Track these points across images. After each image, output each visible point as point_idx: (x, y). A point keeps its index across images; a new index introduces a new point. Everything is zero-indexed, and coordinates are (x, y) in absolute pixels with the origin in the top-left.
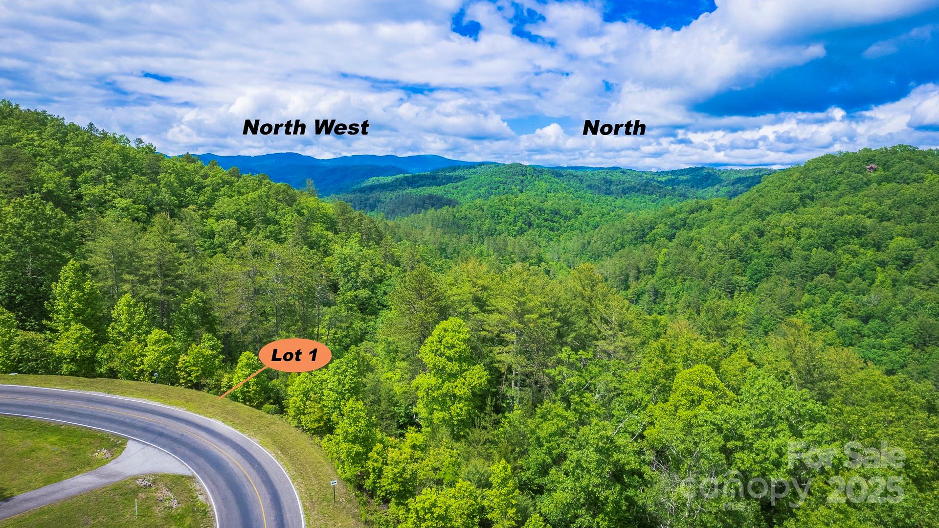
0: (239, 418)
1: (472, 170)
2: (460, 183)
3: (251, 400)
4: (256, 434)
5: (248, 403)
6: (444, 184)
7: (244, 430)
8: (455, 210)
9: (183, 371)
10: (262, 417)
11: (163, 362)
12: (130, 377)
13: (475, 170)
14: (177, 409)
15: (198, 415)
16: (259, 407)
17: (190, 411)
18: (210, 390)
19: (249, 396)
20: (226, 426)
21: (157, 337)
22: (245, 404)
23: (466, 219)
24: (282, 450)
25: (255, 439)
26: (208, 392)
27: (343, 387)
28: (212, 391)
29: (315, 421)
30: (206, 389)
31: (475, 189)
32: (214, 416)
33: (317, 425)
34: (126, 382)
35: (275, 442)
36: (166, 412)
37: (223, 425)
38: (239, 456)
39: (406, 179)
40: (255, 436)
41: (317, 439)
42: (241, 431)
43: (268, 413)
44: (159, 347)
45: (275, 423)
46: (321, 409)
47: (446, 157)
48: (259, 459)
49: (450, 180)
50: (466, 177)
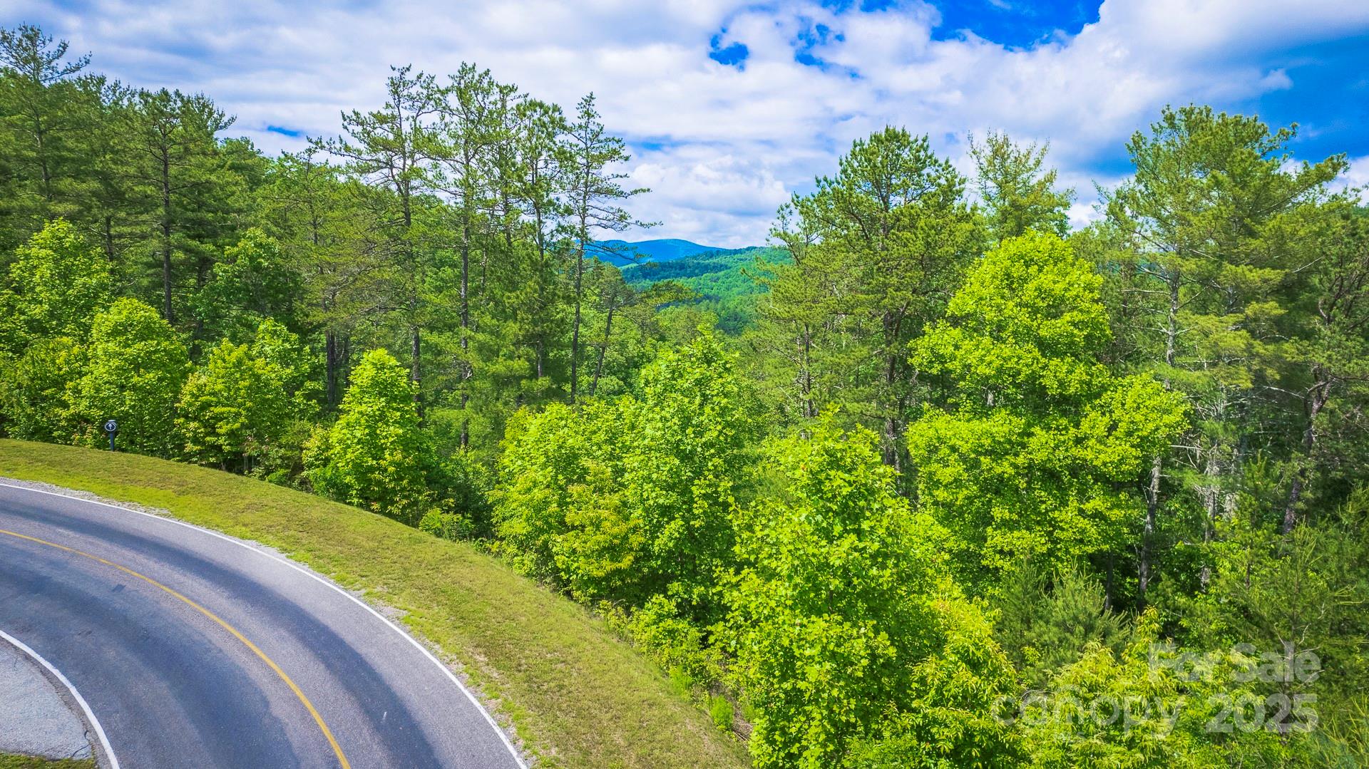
0: (341, 542)
1: (738, 256)
2: (722, 273)
3: (385, 498)
4: (395, 591)
5: (376, 506)
6: (697, 275)
7: (351, 578)
8: (719, 306)
9: (195, 419)
10: (420, 541)
11: (134, 388)
12: (41, 433)
13: (743, 256)
14: (140, 512)
15: (203, 530)
16: (411, 519)
17: (181, 517)
18: (269, 471)
19: (379, 483)
20: (291, 565)
21: (122, 318)
22: (368, 508)
23: (736, 320)
24: (492, 648)
25: (390, 610)
26: (262, 478)
27: (699, 434)
28: (273, 476)
29: (600, 554)
30: (258, 470)
31: (744, 281)
32: (258, 533)
33: (608, 565)
34: (25, 444)
35: (463, 619)
36: (97, 517)
37: (281, 559)
38: (317, 671)
39: (641, 268)
40: (388, 598)
41: (610, 614)
42: (341, 581)
43: (439, 534)
44: (127, 346)
45: (462, 560)
46: (623, 510)
47: (699, 242)
48: (400, 685)
49: (706, 269)
50: (729, 265)
